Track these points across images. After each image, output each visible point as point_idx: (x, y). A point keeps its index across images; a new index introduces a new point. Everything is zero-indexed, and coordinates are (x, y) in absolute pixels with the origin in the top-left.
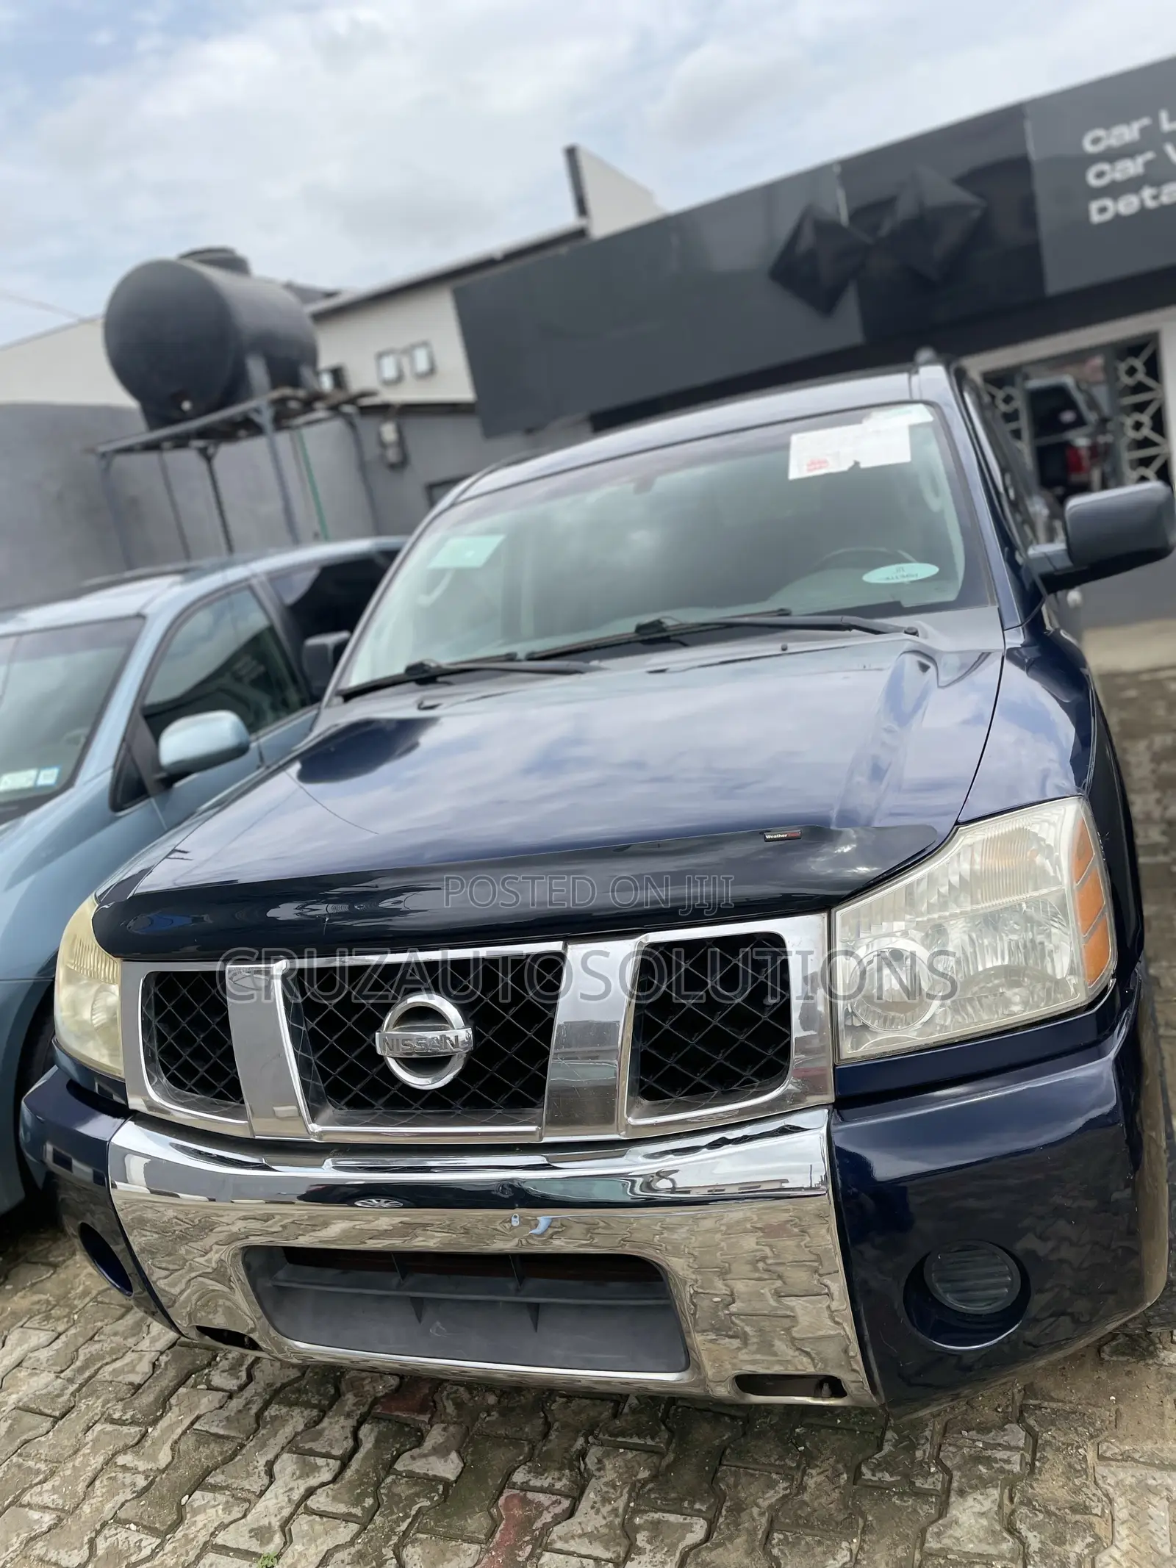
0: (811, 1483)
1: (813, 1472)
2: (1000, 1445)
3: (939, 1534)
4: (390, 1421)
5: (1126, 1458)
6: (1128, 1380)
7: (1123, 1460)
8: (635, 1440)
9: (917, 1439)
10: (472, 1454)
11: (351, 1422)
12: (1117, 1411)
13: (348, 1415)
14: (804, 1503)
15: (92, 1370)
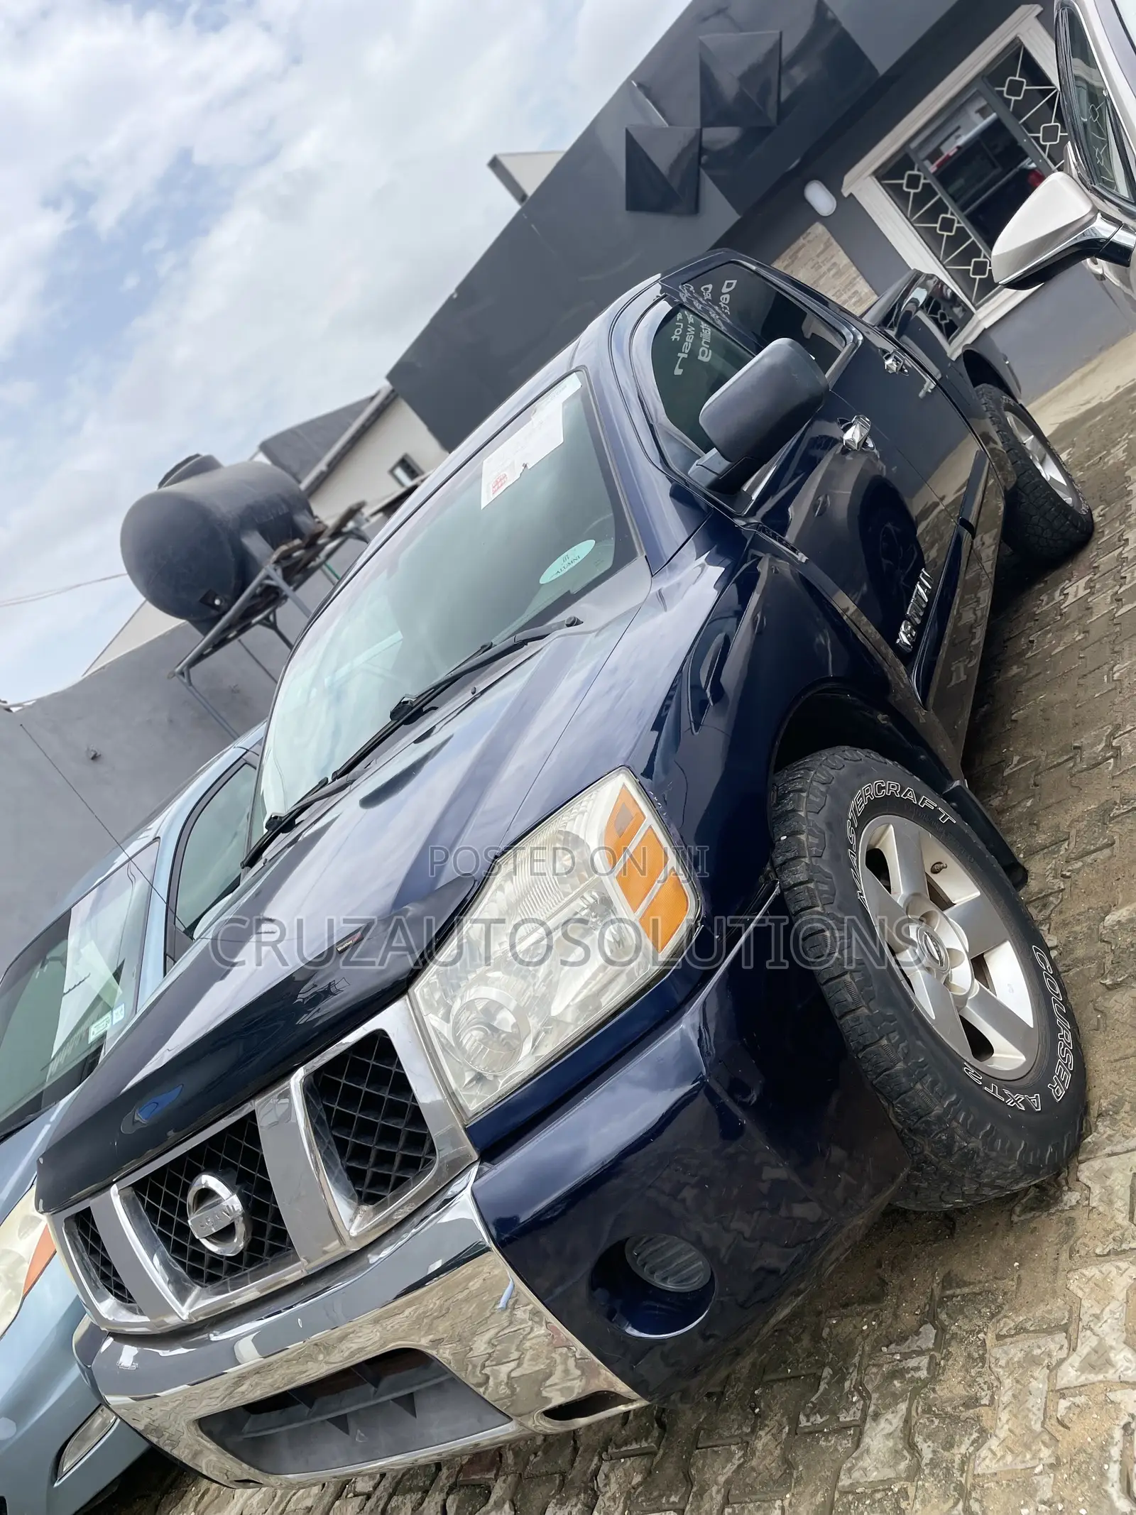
0: (759, 1445)
1: (762, 1433)
2: (914, 1352)
3: (850, 1470)
4: (467, 1486)
5: (1020, 1330)
6: (1032, 1239)
7: (1016, 1334)
8: (635, 1446)
9: (847, 1369)
10: (521, 1499)
11: (443, 1496)
12: (1019, 1277)
13: (442, 1490)
14: (753, 1469)
15: (284, 1504)
